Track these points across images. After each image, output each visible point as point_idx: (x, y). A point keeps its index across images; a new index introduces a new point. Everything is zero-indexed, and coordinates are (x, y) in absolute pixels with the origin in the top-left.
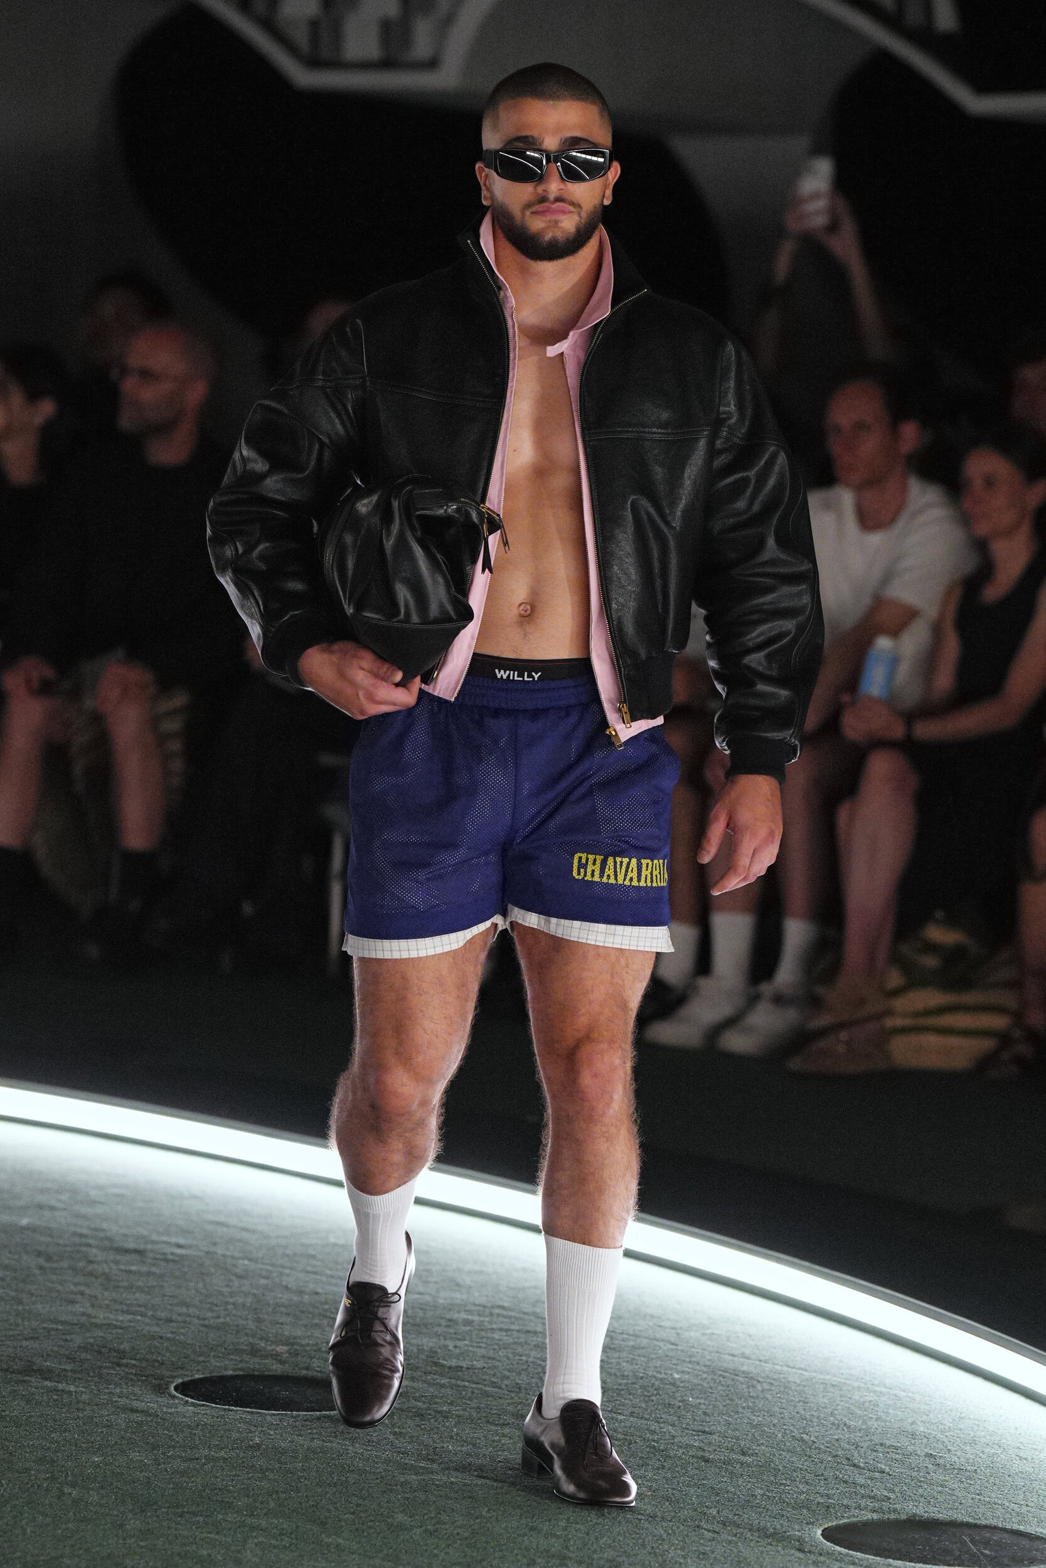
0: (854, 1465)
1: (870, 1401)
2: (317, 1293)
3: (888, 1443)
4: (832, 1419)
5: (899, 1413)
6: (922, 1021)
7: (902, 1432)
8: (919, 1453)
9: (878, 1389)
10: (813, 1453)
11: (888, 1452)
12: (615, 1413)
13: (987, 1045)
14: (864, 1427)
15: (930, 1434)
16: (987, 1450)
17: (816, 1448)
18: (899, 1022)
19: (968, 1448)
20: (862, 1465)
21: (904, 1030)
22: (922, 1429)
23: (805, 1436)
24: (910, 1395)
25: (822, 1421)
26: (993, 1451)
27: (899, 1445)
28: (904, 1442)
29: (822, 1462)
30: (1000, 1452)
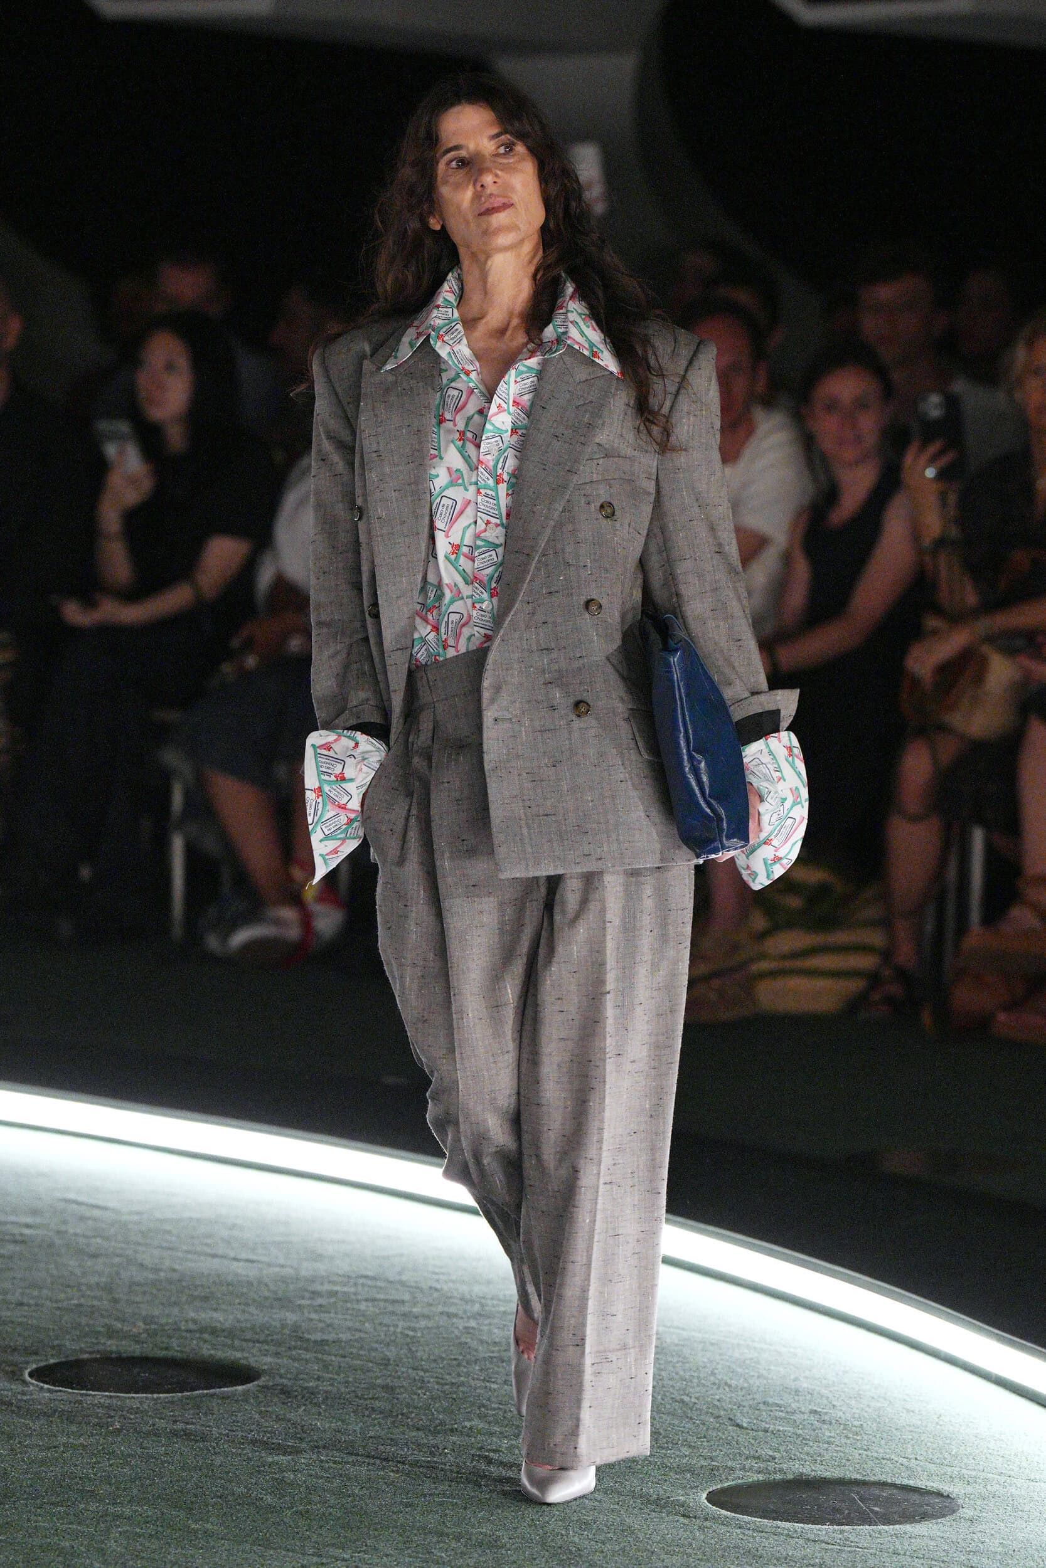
0: (738, 1425)
1: (751, 1359)
2: (174, 1270)
3: (770, 1401)
4: (712, 1378)
5: (782, 1370)
6: (788, 964)
7: (786, 1389)
8: (803, 1409)
9: (758, 1345)
10: (694, 1415)
11: (771, 1411)
12: (488, 1381)
13: (854, 986)
14: (746, 1385)
15: (813, 1390)
16: (873, 1404)
17: (697, 1410)
18: (764, 965)
19: (853, 1402)
20: (745, 1425)
21: (773, 974)
22: (805, 1385)
23: (686, 1399)
24: (792, 1350)
25: (703, 1381)
26: (879, 1405)
27: (782, 1402)
28: (788, 1399)
29: (704, 1424)
30: (886, 1405)
